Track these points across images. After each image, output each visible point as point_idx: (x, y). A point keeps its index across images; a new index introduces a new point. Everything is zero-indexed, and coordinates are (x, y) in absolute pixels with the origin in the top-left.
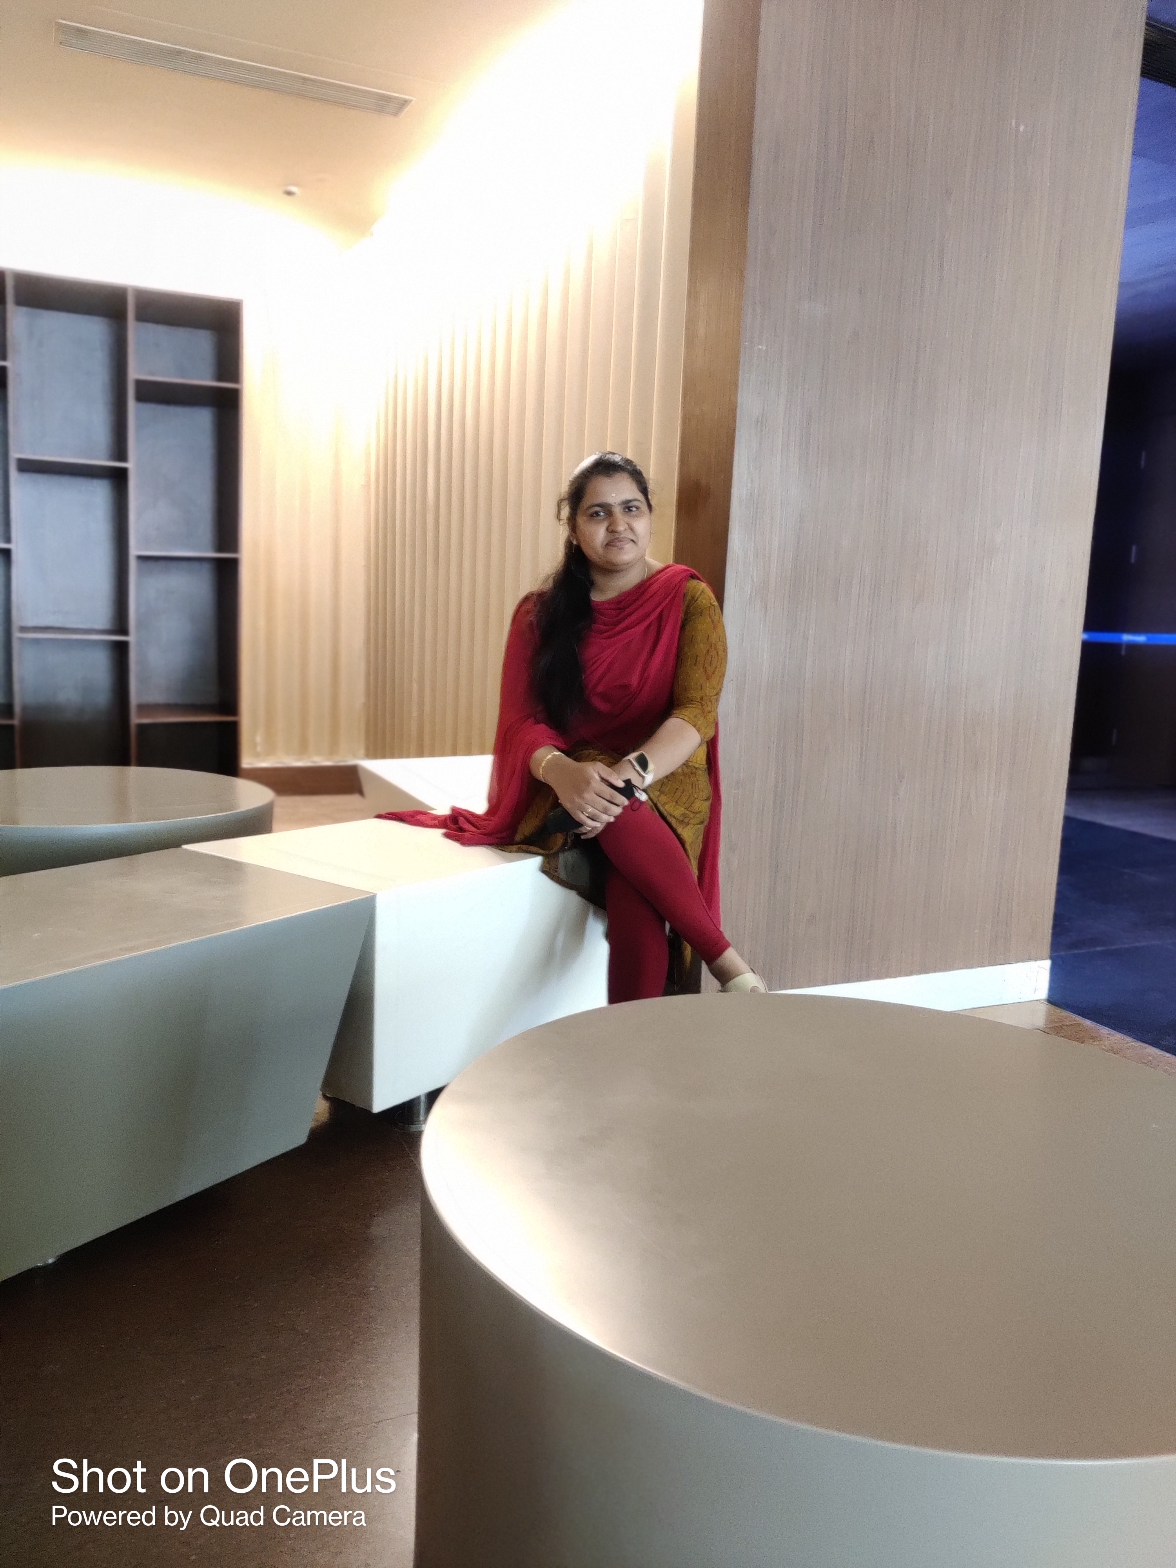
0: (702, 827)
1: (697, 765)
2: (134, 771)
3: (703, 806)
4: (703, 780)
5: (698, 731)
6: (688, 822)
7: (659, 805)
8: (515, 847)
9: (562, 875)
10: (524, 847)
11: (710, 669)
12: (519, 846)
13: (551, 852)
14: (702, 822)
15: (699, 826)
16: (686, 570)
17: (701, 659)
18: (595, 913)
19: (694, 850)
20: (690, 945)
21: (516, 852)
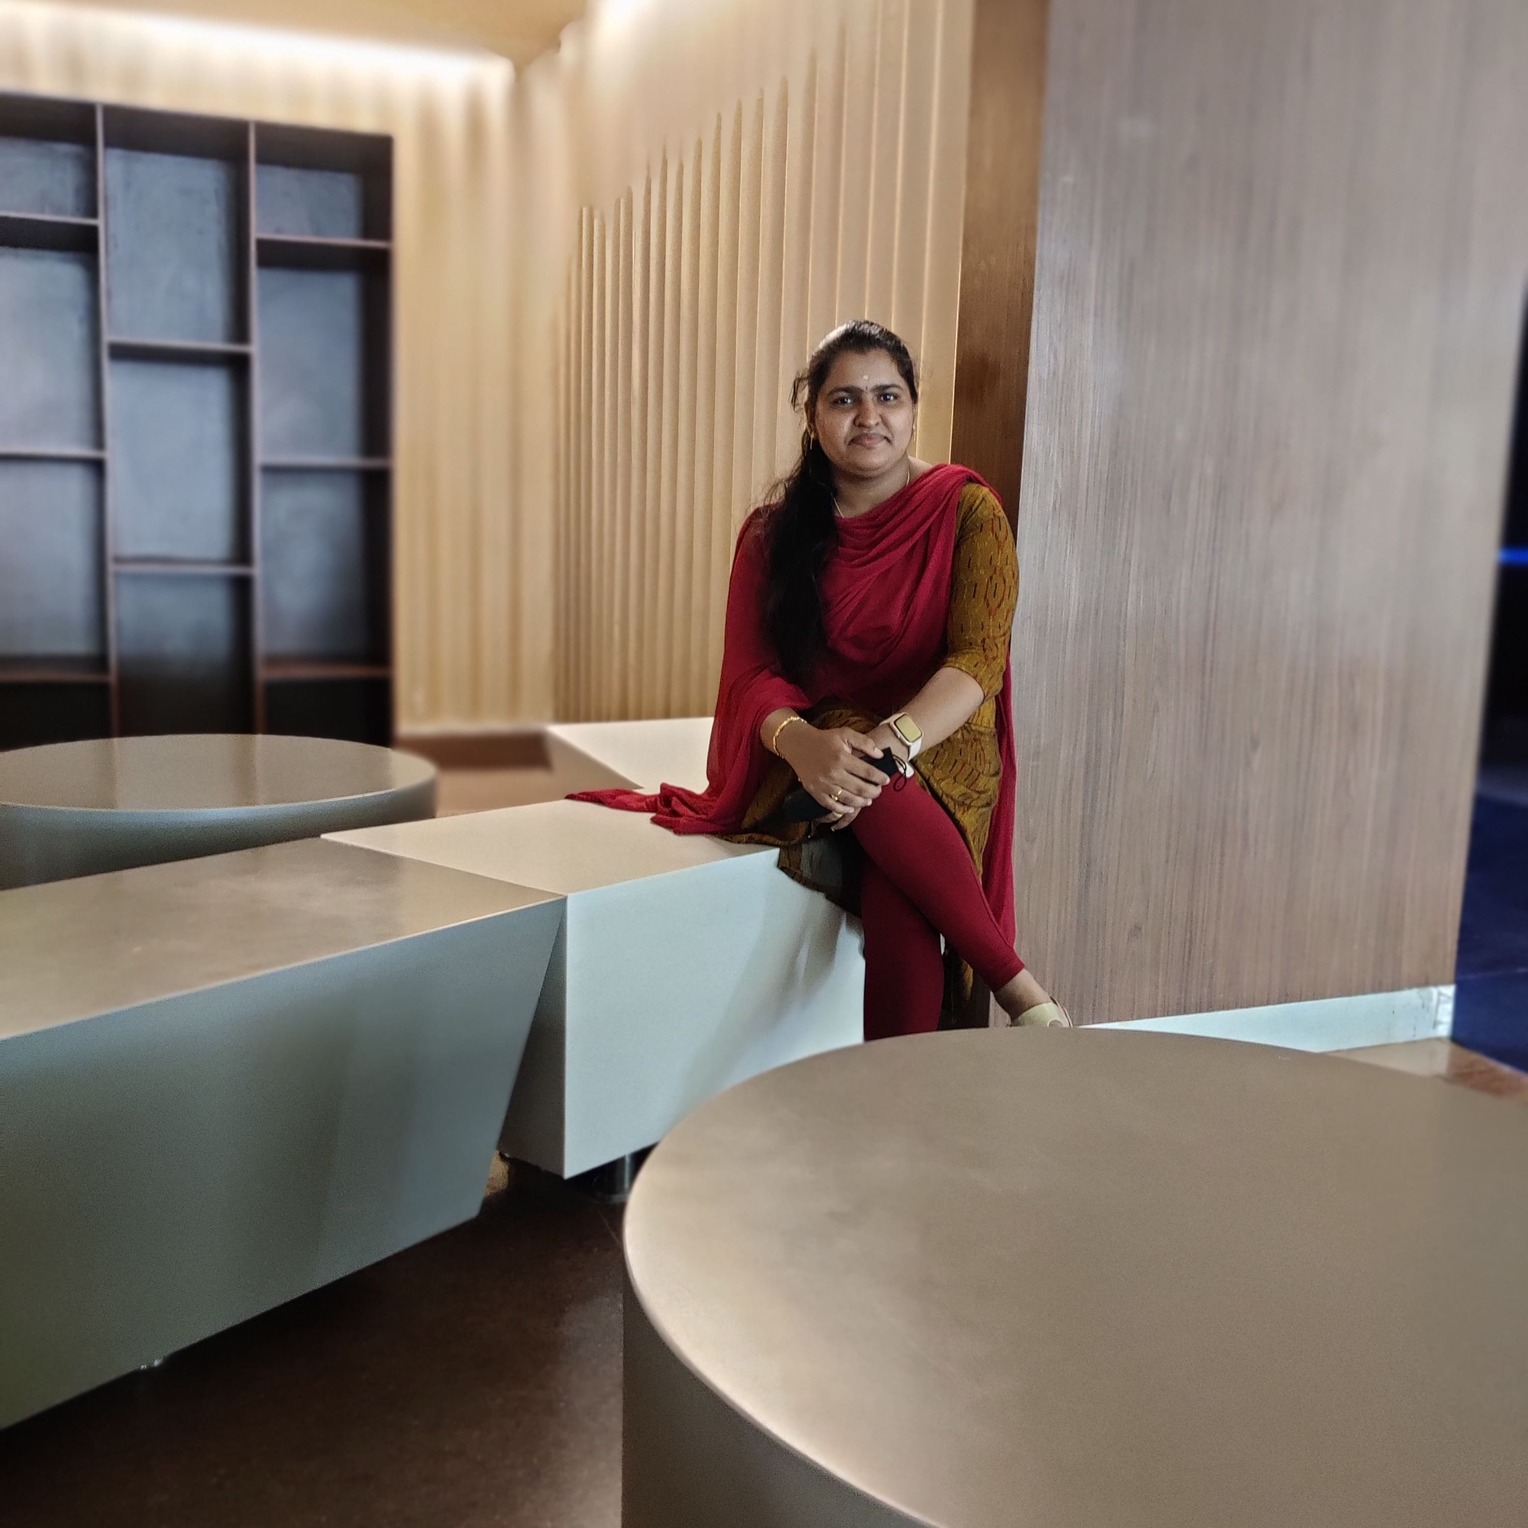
0: (988, 811)
1: (982, 729)
2: (262, 742)
3: (990, 784)
4: (990, 749)
5: (980, 684)
6: (970, 803)
7: (932, 781)
8: (745, 837)
9: (806, 872)
10: (756, 836)
11: (994, 603)
12: (750, 835)
13: (792, 843)
14: (988, 804)
15: (984, 809)
16: (963, 472)
17: (981, 590)
18: (850, 924)
19: (978, 842)
20: (972, 967)
21: (747, 843)
